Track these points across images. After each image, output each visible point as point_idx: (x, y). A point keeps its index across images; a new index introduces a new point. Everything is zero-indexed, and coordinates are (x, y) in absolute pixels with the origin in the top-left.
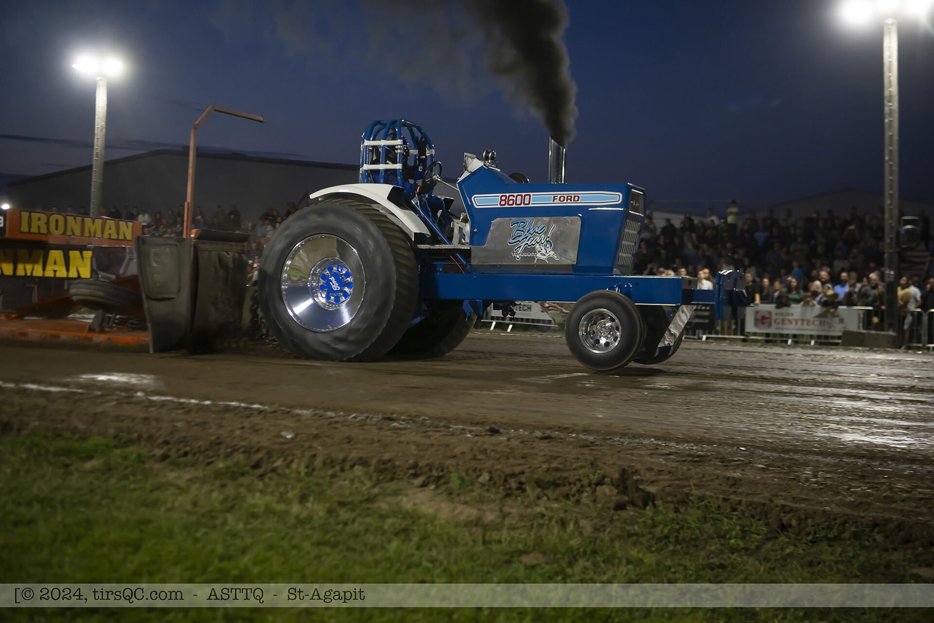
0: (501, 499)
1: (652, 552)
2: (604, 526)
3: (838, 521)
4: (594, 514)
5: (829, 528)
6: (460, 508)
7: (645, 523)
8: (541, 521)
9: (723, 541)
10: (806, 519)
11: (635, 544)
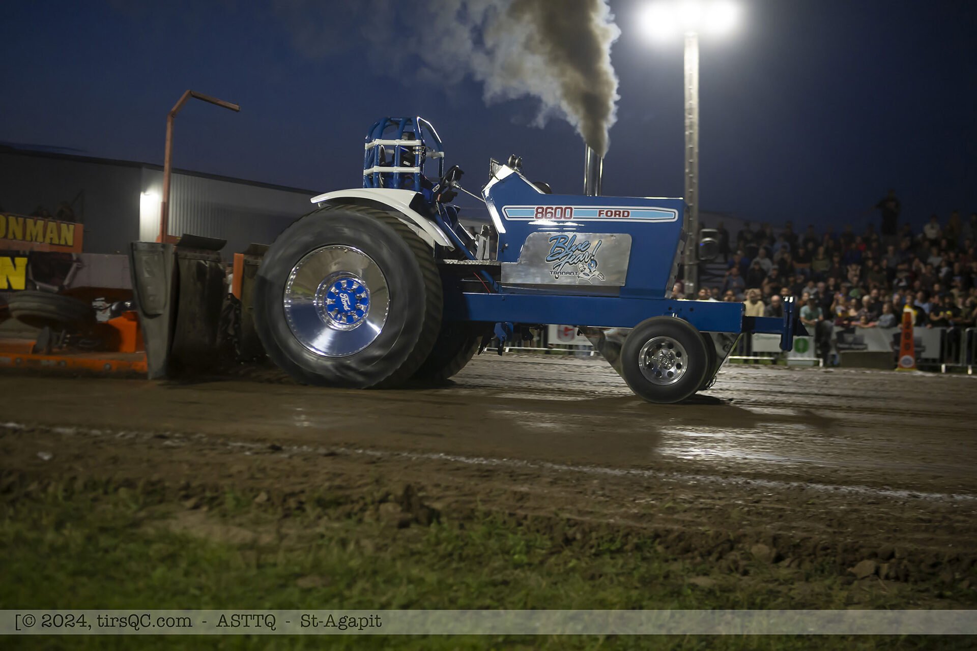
0: (279, 520)
1: (433, 570)
2: (386, 545)
3: (621, 534)
4: (376, 533)
5: (612, 541)
6: (235, 530)
7: (428, 540)
8: (320, 542)
9: (507, 557)
10: (591, 532)
11: (417, 562)
